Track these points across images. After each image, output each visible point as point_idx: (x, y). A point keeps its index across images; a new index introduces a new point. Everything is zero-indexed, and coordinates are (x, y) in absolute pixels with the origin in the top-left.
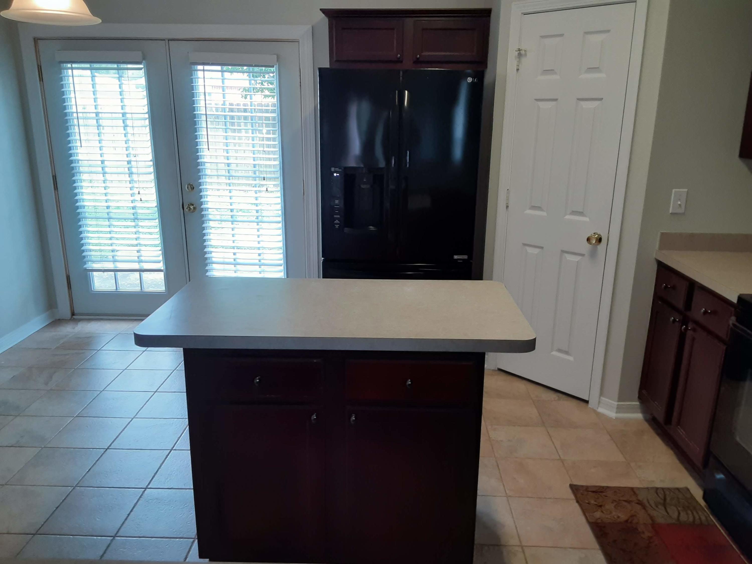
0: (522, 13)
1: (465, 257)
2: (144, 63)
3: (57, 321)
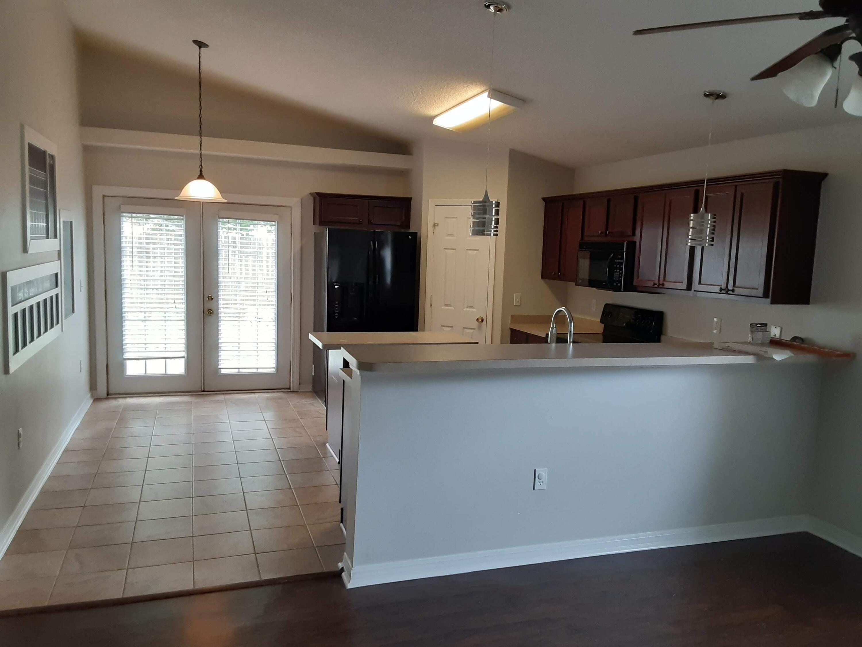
0: (435, 205)
2: (184, 216)
3: (97, 400)
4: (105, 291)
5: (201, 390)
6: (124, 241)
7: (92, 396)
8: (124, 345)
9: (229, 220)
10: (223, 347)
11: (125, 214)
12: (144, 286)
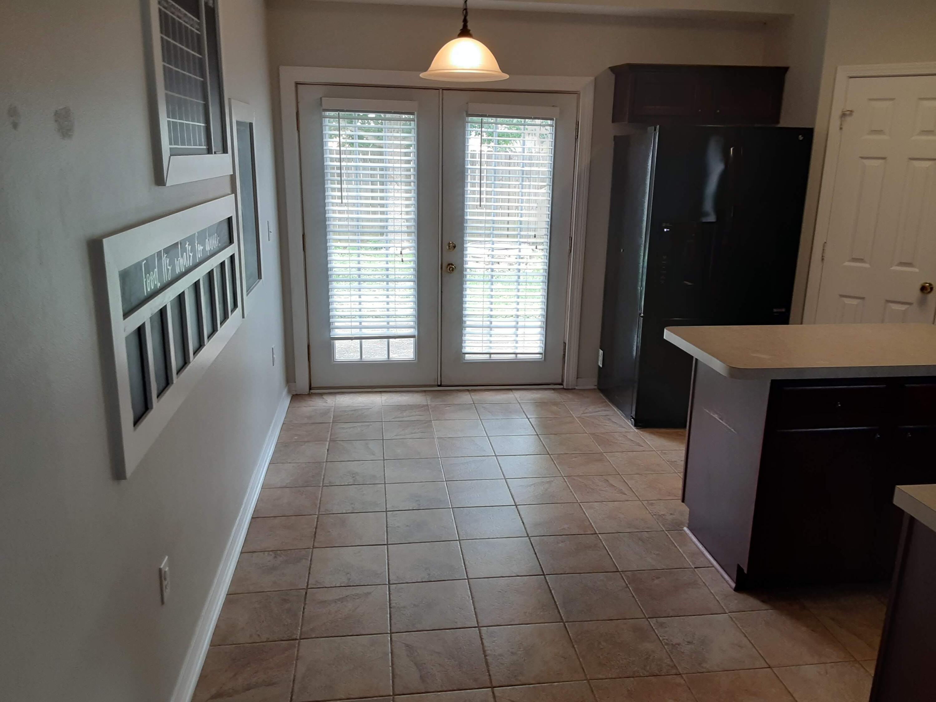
0: (848, 76)
1: (783, 310)
2: (416, 113)
3: (296, 397)
4: (303, 236)
5: (436, 383)
6: (328, 157)
7: (289, 391)
8: (331, 317)
9: (483, 118)
10: (468, 321)
11: (327, 113)
12: (358, 228)
